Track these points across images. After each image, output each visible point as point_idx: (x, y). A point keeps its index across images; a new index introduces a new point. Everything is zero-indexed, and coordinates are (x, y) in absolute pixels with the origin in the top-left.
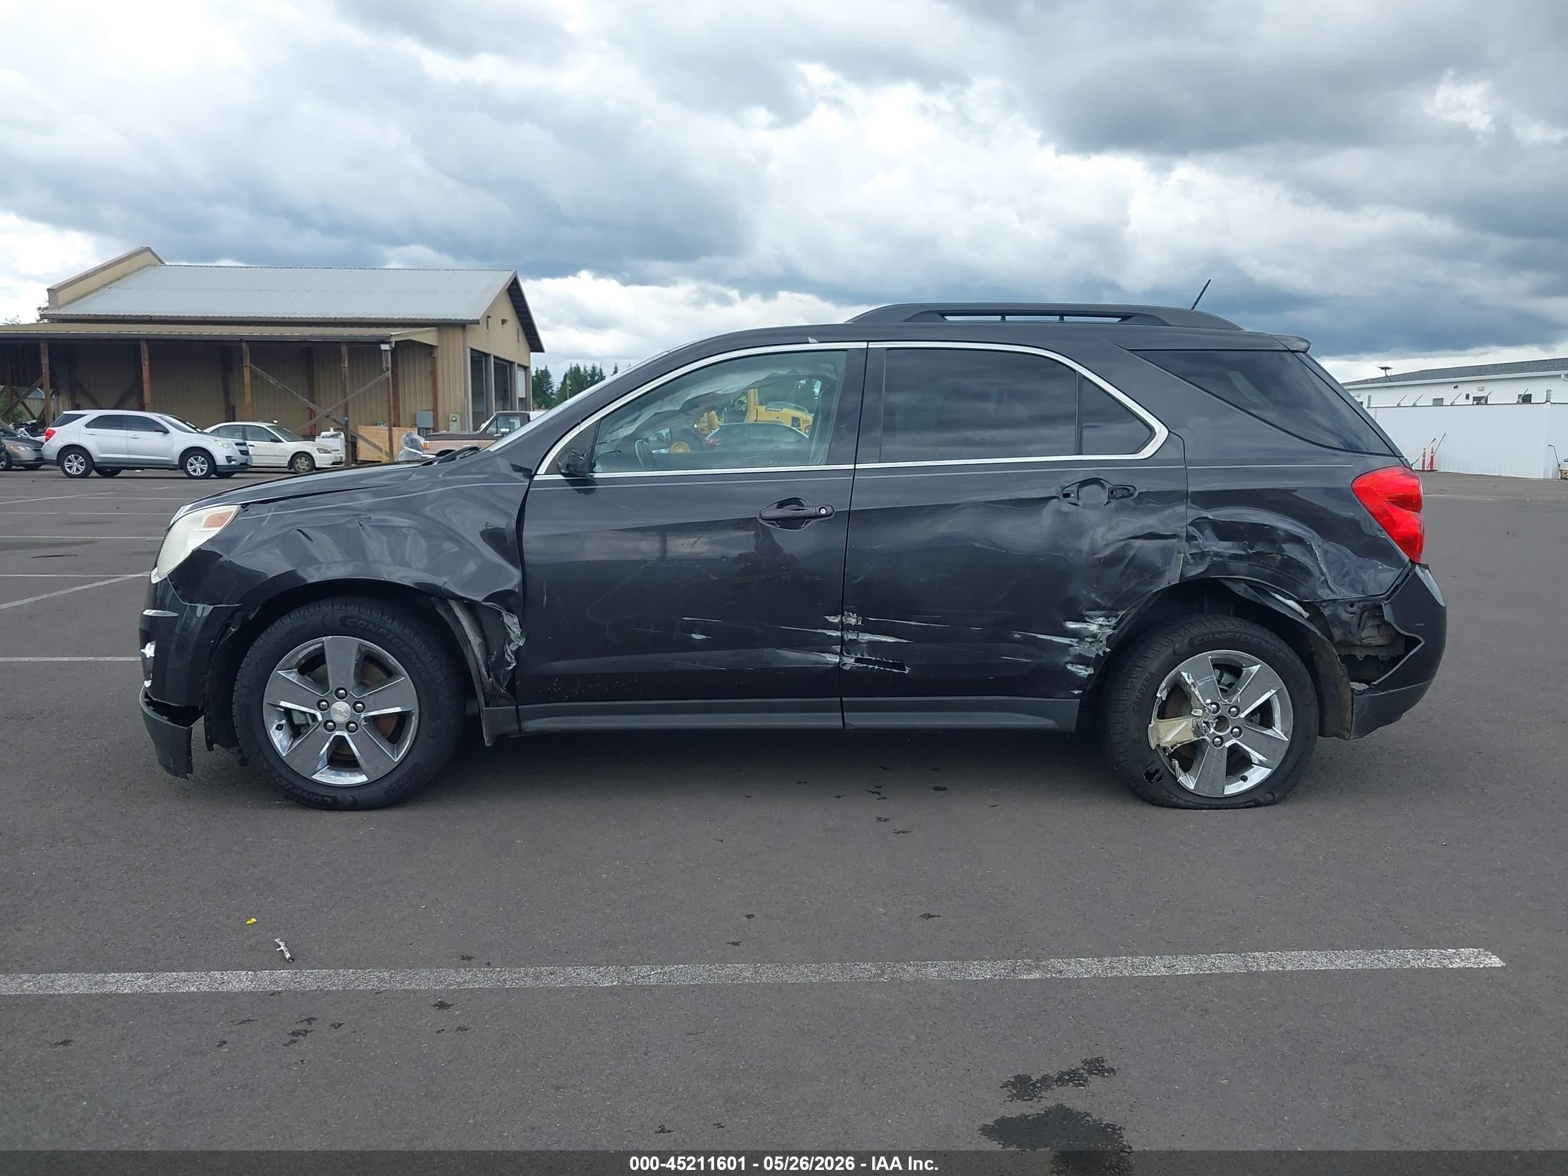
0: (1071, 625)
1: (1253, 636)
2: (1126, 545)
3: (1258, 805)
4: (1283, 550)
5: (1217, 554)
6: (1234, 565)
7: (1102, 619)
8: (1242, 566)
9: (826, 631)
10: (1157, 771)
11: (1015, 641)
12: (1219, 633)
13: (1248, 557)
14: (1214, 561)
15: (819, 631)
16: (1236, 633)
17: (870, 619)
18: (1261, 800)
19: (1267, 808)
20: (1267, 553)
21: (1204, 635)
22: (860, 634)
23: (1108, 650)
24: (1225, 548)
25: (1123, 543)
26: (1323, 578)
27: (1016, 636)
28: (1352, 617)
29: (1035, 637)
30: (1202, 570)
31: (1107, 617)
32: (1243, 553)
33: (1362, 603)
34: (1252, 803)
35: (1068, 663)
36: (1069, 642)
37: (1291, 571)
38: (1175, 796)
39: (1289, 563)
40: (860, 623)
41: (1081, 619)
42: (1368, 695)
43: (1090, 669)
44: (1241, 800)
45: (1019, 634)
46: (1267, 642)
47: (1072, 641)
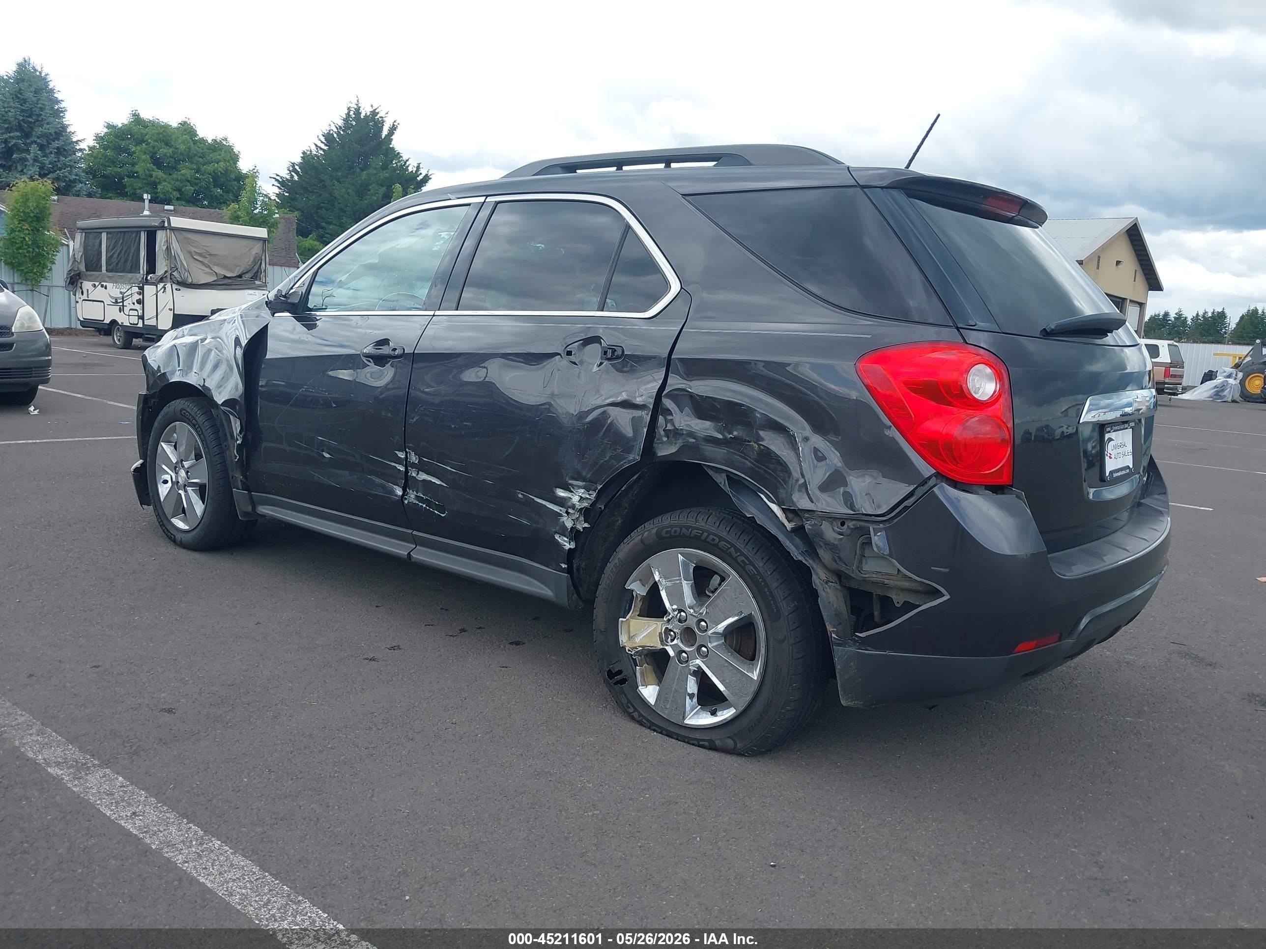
0: (561, 493)
1: (721, 539)
2: (604, 412)
3: (713, 748)
4: (759, 439)
5: (691, 434)
6: (709, 449)
7: (583, 491)
8: (720, 452)
9: (397, 465)
10: (620, 672)
11: (518, 501)
12: (687, 528)
13: (725, 443)
14: (688, 442)
15: (393, 464)
16: (704, 531)
17: (425, 459)
18: (718, 743)
19: (723, 756)
20: (745, 441)
21: (672, 527)
22: (420, 472)
23: (586, 525)
24: (703, 427)
25: (602, 410)
26: (801, 481)
27: (520, 496)
28: (841, 539)
29: (533, 499)
30: (674, 451)
31: (588, 489)
32: (720, 436)
33: (854, 522)
34: (706, 744)
35: (556, 532)
36: (558, 511)
37: (771, 466)
38: (634, 707)
39: (767, 455)
40: (416, 462)
41: (567, 488)
42: (850, 649)
43: (572, 543)
44: (698, 736)
45: (522, 494)
46: (737, 550)
47: (561, 510)
